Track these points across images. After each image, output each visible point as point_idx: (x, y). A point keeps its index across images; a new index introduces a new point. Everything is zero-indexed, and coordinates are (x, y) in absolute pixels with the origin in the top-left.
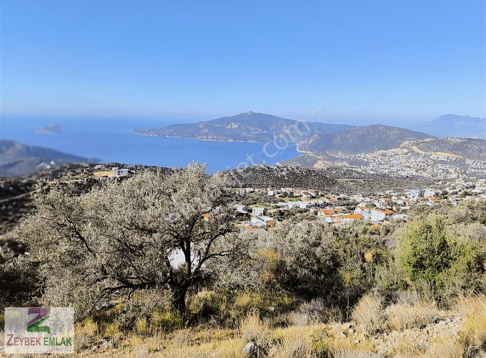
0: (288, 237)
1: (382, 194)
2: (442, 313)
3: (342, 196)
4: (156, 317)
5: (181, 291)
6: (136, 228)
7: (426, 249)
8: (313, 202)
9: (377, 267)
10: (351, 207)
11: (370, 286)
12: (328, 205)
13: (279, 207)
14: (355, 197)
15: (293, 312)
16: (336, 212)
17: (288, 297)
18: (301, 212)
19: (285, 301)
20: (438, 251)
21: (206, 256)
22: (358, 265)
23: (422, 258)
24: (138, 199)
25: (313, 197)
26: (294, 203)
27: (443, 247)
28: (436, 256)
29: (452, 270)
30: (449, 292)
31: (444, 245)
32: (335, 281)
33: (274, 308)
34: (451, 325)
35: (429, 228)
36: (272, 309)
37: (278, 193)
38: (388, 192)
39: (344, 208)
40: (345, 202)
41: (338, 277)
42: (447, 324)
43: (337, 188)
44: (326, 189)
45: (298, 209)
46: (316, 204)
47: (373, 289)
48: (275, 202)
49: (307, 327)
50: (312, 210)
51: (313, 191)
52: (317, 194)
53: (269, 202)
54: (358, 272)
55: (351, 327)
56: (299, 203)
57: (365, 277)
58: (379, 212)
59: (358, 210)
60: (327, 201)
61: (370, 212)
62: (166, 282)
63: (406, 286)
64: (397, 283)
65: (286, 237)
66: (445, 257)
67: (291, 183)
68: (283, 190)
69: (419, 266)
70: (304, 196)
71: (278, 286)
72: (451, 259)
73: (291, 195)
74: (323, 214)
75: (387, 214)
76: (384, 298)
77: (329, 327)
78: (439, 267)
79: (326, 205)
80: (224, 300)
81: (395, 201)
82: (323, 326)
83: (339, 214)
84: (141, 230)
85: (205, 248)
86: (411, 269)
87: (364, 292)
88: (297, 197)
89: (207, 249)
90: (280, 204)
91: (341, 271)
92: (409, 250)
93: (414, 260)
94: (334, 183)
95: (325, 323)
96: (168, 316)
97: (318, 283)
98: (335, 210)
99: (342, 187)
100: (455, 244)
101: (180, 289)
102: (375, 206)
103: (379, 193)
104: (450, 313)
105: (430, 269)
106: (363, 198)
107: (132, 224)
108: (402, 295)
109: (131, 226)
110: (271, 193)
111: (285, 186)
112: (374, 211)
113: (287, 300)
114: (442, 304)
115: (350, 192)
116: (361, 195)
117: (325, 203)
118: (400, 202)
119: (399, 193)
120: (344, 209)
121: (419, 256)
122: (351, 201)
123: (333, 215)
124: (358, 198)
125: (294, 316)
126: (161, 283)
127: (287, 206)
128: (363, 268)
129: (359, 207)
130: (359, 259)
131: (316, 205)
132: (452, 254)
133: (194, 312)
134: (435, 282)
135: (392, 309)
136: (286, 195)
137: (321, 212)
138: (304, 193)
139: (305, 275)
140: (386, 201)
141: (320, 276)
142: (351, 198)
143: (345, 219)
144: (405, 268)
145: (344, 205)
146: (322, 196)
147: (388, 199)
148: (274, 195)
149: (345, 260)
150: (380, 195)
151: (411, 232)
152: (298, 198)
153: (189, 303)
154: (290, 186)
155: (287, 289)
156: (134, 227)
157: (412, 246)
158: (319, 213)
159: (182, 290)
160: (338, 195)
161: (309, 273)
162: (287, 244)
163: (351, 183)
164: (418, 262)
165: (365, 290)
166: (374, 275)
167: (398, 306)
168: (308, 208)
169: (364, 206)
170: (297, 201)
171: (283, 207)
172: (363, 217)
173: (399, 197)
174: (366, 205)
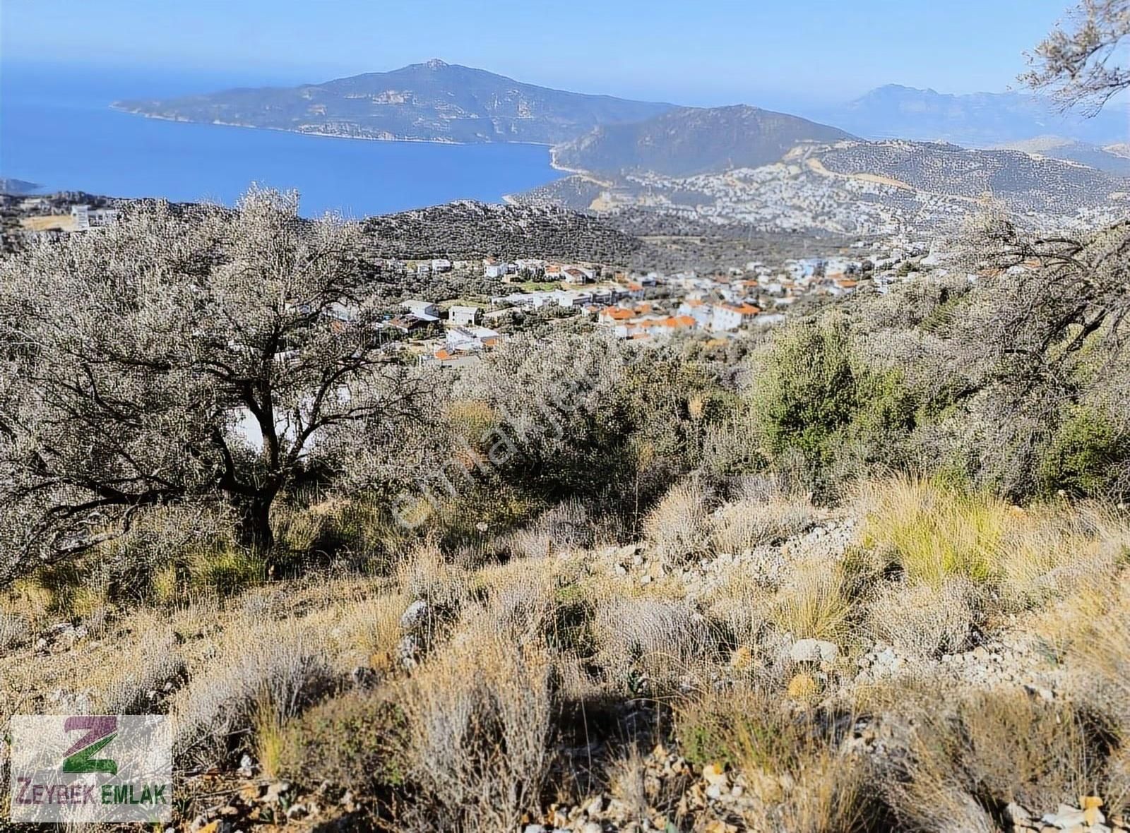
0: (521, 372)
1: (738, 271)
2: (822, 513)
3: (652, 276)
4: (201, 565)
5: (257, 503)
6: (114, 357)
7: (809, 386)
8: (588, 291)
9: (708, 430)
10: (670, 301)
11: (687, 468)
12: (621, 297)
13: (511, 305)
14: (681, 279)
15: (520, 531)
16: (637, 313)
17: (518, 501)
18: (561, 315)
19: (511, 510)
20: (832, 390)
21: (315, 420)
22: (669, 426)
23: (799, 407)
24: (113, 285)
25: (589, 281)
26: (545, 295)
27: (841, 381)
28: (826, 401)
29: (853, 428)
30: (843, 471)
31: (844, 377)
32: (617, 461)
33: (486, 526)
34: (836, 534)
35: (818, 342)
36: (483, 527)
37: (509, 272)
38: (751, 266)
39: (655, 303)
40: (659, 290)
41: (627, 454)
42: (827, 533)
43: (641, 257)
44: (618, 260)
45: (555, 309)
46: (595, 296)
47: (692, 473)
48: (503, 293)
49: (547, 560)
50: (586, 311)
51: (589, 265)
52: (599, 274)
53: (489, 293)
54: (669, 440)
55: (637, 552)
56: (556, 295)
57: (684, 449)
58: (730, 312)
59: (685, 309)
60: (620, 289)
61: (710, 312)
62: (210, 483)
63: (762, 464)
64: (746, 460)
65: (516, 373)
66: (844, 401)
67: (538, 248)
68: (521, 264)
69: (792, 421)
70: (569, 278)
71: (496, 478)
72: (855, 404)
73: (540, 278)
74: (609, 318)
75: (745, 316)
76: (712, 490)
77: (594, 555)
78: (832, 422)
79: (616, 298)
80: (373, 517)
81: (764, 287)
82: (582, 553)
83: (645, 318)
84: (128, 362)
85: (310, 401)
86: (774, 429)
87: (674, 480)
88: (552, 280)
89: (315, 405)
90: (513, 298)
91: (634, 440)
92: (775, 389)
93: (781, 410)
94: (637, 246)
95: (587, 547)
96: (229, 560)
97: (582, 468)
98: (637, 309)
99: (653, 255)
100: (866, 374)
101: (256, 499)
102: (722, 297)
103: (732, 269)
104: (837, 513)
105: (812, 426)
106: (697, 281)
107: (101, 349)
108: (750, 482)
109: (99, 354)
110: (492, 272)
111: (525, 256)
112: (719, 311)
113: (516, 508)
114: (824, 496)
115: (670, 269)
116: (693, 273)
117: (614, 293)
118: (775, 288)
119: (773, 268)
120: (656, 306)
121: (793, 402)
122: (671, 287)
123: (632, 321)
124: (686, 280)
125: (524, 540)
126: (199, 487)
127: (530, 301)
128: (679, 432)
129: (689, 301)
130: (673, 412)
131: (596, 299)
132: (859, 393)
133: (298, 547)
134: (819, 453)
135: (728, 510)
136: (527, 275)
137: (605, 314)
138: (569, 271)
139: (558, 452)
140: (745, 287)
141: (589, 452)
142: (672, 281)
143: (657, 329)
144: (763, 427)
145: (656, 298)
146: (609, 276)
147: (748, 283)
148: (500, 276)
149: (643, 417)
150: (735, 274)
151: (781, 352)
152: (556, 282)
153: (284, 528)
154: (537, 255)
155: (515, 485)
156: (107, 357)
157: (782, 381)
158: (601, 318)
159: (261, 501)
160: (644, 274)
161: (567, 448)
162: (519, 387)
163: (674, 247)
164: (790, 415)
165: (675, 476)
166: (701, 445)
167: (740, 505)
168: (577, 307)
169: (699, 298)
170: (552, 289)
171: (521, 304)
172: (696, 324)
173: (772, 276)
174: (702, 297)
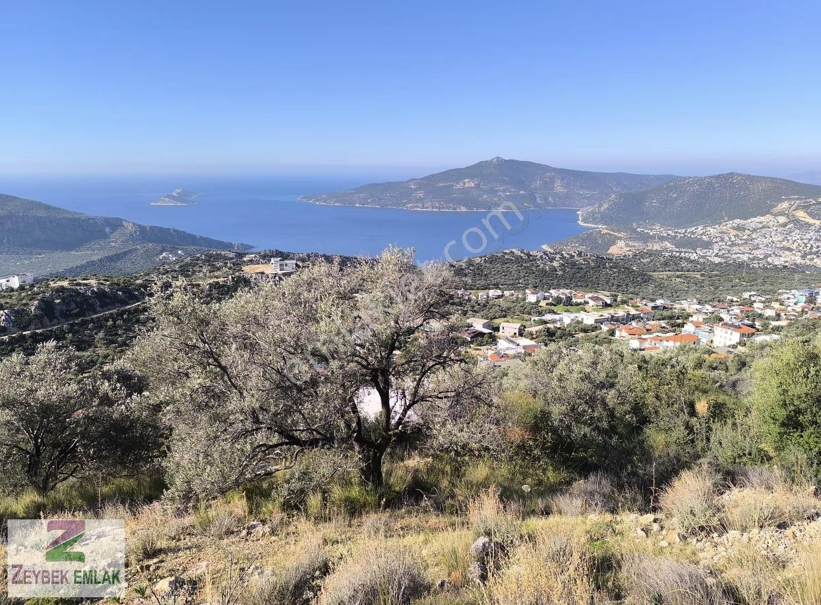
0: (557, 372)
1: (735, 299)
3: (659, 302)
8: (607, 313)
10: (676, 322)
12: (634, 318)
13: (545, 322)
14: (685, 305)
16: (648, 330)
18: (585, 330)
22: (680, 422)
25: (606, 306)
26: (573, 316)
37: (545, 298)
38: (746, 295)
39: (663, 323)
40: (665, 313)
43: (651, 288)
44: (631, 290)
45: (580, 326)
46: (612, 317)
48: (540, 314)
50: (605, 328)
51: (608, 294)
52: (615, 300)
53: (529, 314)
56: (581, 316)
57: (692, 441)
58: (729, 331)
59: (689, 328)
60: (633, 312)
61: (711, 331)
64: (750, 454)
67: (567, 281)
68: (554, 293)
70: (591, 303)
73: (568, 302)
74: (624, 334)
75: (743, 335)
79: (630, 318)
81: (759, 312)
83: (655, 335)
88: (578, 304)
90: (548, 317)
93: (782, 414)
94: (647, 280)
98: (648, 327)
99: (660, 286)
102: (721, 319)
103: (729, 297)
106: (699, 307)
110: (532, 298)
111: (558, 287)
112: (719, 330)
115: (676, 295)
116: (695, 301)
117: (628, 314)
118: (769, 313)
119: (767, 297)
120: (663, 325)
121: (793, 408)
122: (676, 311)
123: (643, 337)
124: (688, 305)
127: (561, 320)
129: (692, 322)
131: (613, 319)
136: (558, 301)
137: (621, 331)
138: (592, 298)
140: (742, 312)
142: (677, 306)
143: (665, 343)
145: (663, 319)
146: (624, 302)
147: (746, 308)
148: (538, 301)
149: (656, 412)
150: (732, 301)
152: (581, 306)
154: (567, 286)
157: (780, 389)
158: (618, 333)
160: (653, 300)
162: (554, 383)
163: (678, 280)
166: (708, 439)
168: (598, 325)
169: (701, 320)
170: (578, 311)
171: (554, 322)
172: (699, 340)
173: (767, 304)
174: (704, 319)
